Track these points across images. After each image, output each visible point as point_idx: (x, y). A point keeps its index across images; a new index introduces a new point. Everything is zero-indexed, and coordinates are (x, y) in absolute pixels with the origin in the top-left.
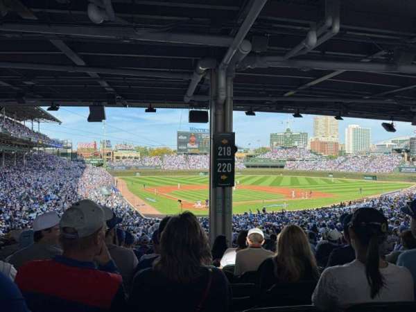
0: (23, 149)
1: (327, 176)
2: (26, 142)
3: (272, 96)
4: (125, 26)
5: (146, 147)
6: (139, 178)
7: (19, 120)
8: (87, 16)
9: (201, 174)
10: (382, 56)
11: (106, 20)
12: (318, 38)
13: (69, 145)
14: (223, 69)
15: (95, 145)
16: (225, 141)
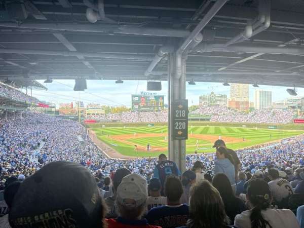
0: (21, 109)
1: (241, 126)
2: (23, 103)
3: (209, 71)
4: (112, 24)
5: (108, 106)
6: (104, 129)
7: (17, 87)
8: (85, 17)
9: (149, 125)
10: (295, 42)
11: (99, 20)
12: (253, 31)
13: (53, 105)
14: (180, 53)
15: (72, 105)
16: (181, 106)
